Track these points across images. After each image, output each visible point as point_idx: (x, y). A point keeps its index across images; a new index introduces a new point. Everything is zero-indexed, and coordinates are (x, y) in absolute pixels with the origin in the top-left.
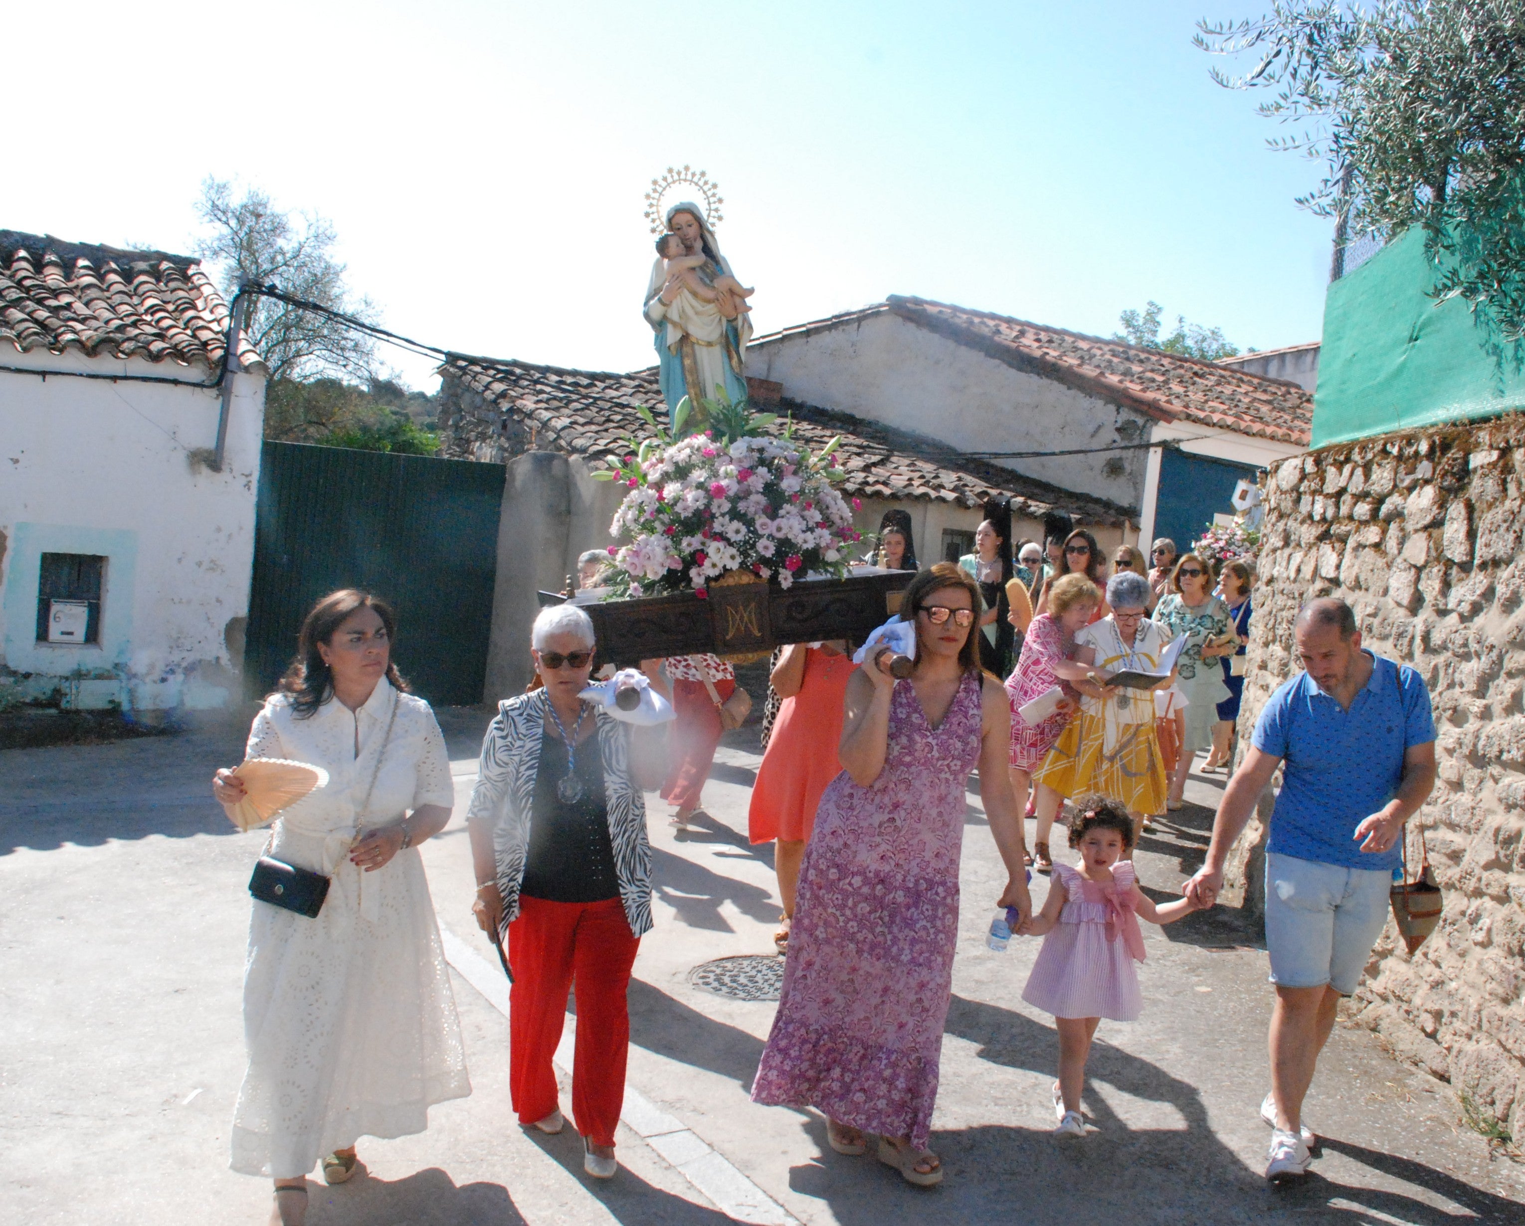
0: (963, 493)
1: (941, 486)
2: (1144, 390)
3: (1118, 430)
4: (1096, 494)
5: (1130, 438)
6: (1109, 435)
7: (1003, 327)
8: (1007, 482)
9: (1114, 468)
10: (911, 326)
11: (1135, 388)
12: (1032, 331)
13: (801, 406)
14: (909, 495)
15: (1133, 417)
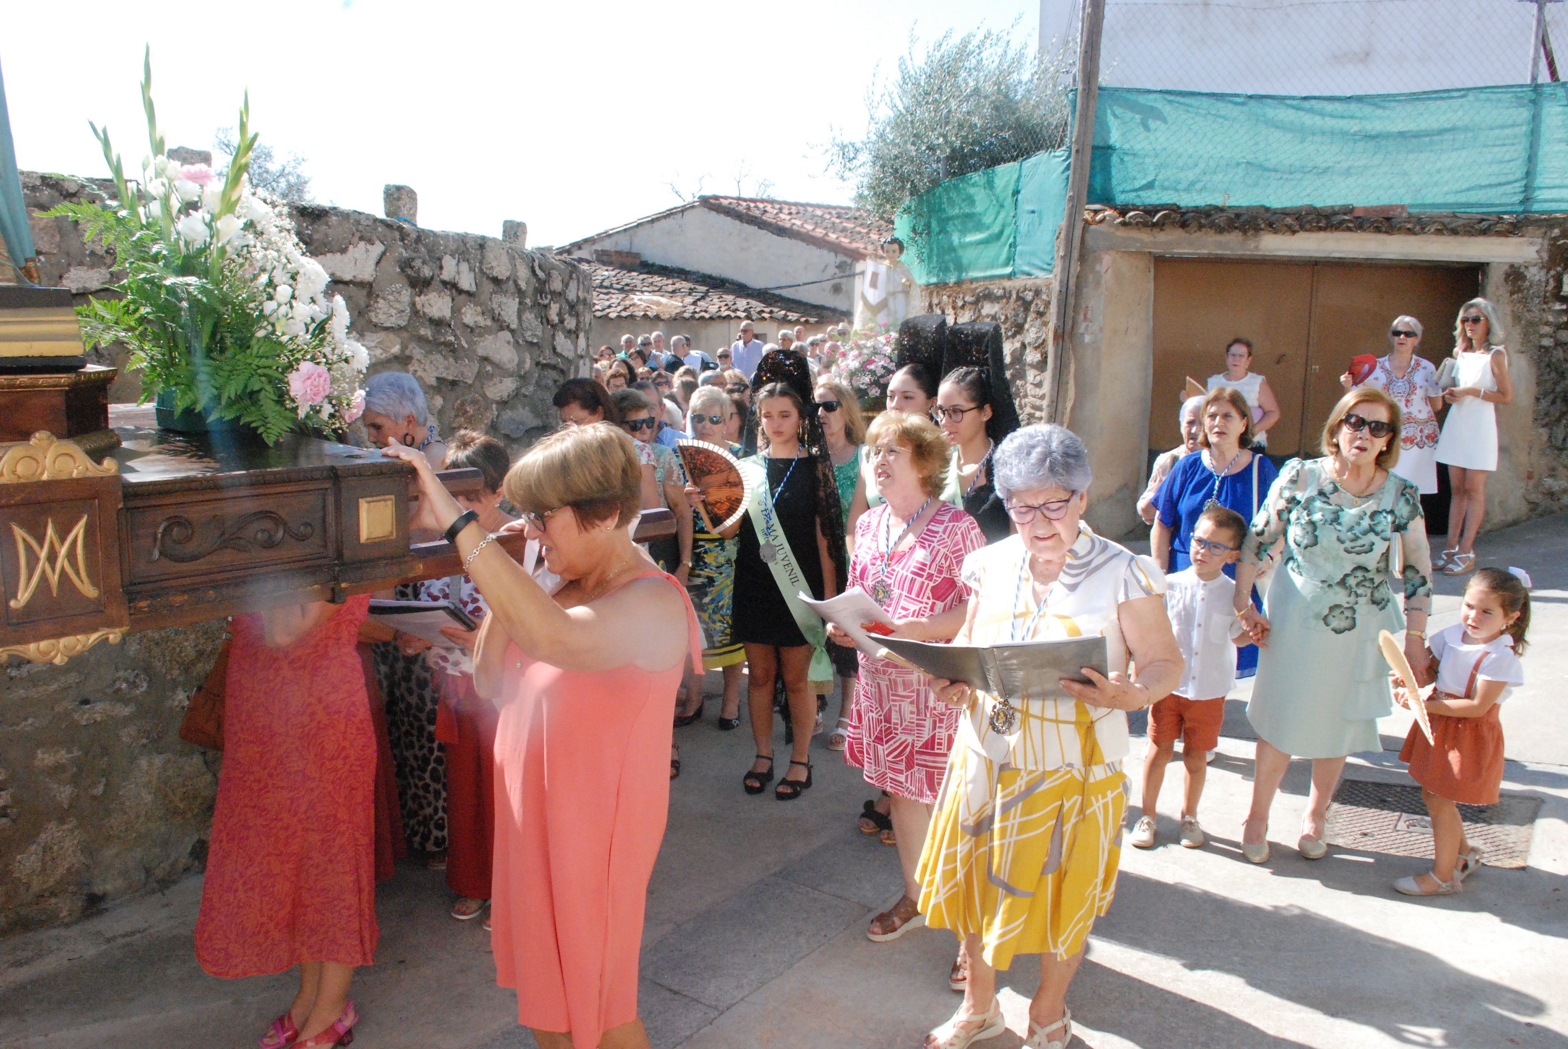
0: (749, 313)
1: (737, 310)
2: (850, 243)
3: (837, 267)
4: (827, 305)
5: (844, 271)
6: (832, 270)
7: (769, 208)
8: (776, 302)
9: (837, 289)
10: (714, 213)
11: (845, 241)
12: (787, 207)
13: (653, 265)
14: (720, 317)
15: (845, 259)
